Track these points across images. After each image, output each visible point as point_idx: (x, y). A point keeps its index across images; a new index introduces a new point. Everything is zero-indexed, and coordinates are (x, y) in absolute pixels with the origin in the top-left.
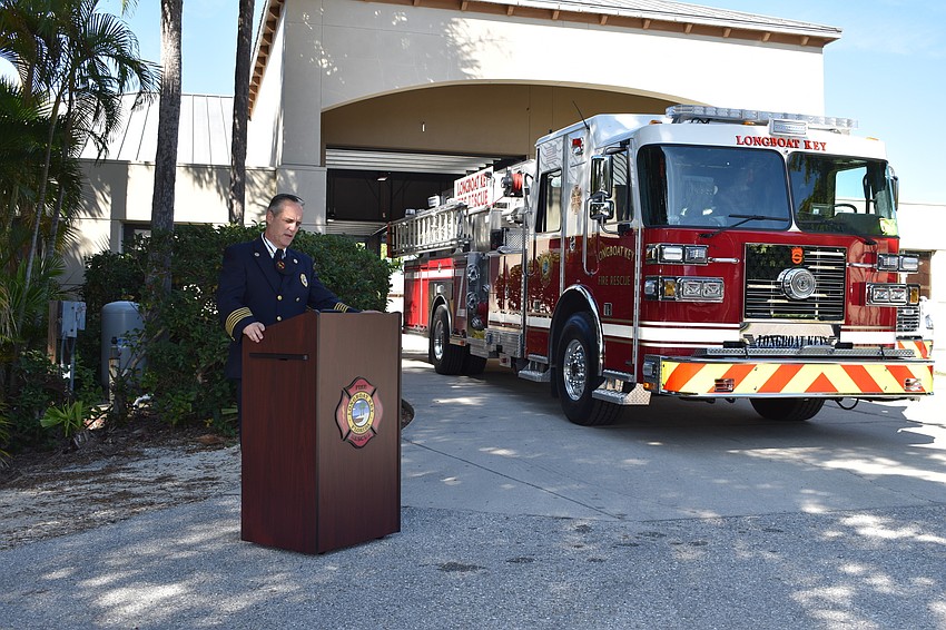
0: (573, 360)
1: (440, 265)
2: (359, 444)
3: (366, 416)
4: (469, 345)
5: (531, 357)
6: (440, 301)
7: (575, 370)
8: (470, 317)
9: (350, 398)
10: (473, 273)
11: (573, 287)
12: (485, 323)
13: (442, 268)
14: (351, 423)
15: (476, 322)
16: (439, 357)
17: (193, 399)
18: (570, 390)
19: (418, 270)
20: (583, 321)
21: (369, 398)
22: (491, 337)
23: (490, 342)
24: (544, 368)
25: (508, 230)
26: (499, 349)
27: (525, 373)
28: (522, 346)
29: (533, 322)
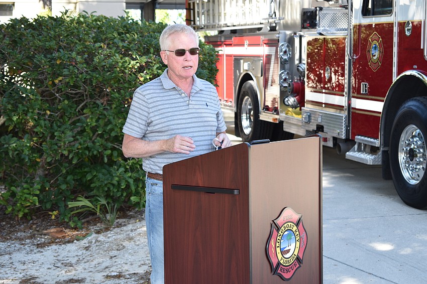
0: (409, 145)
1: (246, 43)
2: (287, 276)
3: (292, 247)
4: (281, 123)
5: (358, 138)
6: (247, 77)
7: (412, 154)
8: (283, 94)
9: (278, 230)
10: (285, 52)
11: (408, 73)
12: (301, 102)
13: (249, 45)
14: (280, 256)
15: (291, 100)
16: (247, 131)
17: (38, 192)
18: (406, 175)
19: (220, 45)
20: (422, 107)
21: (295, 228)
22: (309, 116)
23: (309, 122)
24: (373, 150)
25: (321, 9)
26: (320, 128)
27: (353, 154)
28: (347, 127)
29: (361, 104)
